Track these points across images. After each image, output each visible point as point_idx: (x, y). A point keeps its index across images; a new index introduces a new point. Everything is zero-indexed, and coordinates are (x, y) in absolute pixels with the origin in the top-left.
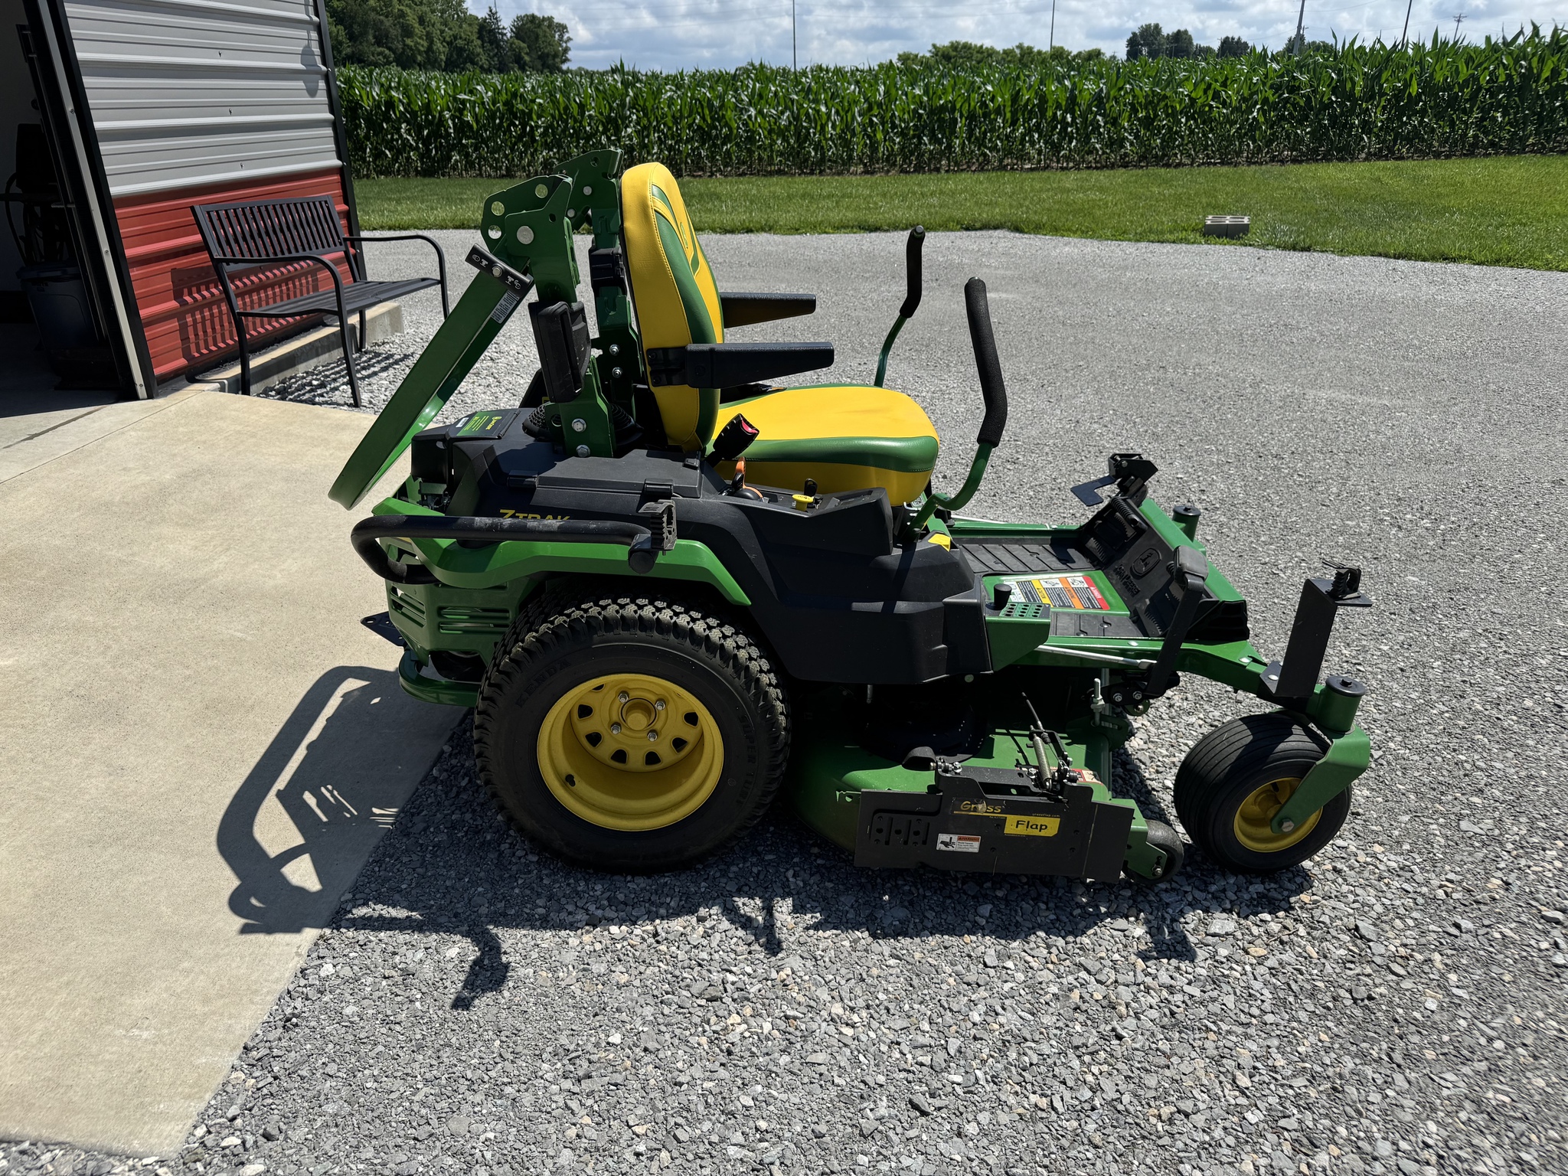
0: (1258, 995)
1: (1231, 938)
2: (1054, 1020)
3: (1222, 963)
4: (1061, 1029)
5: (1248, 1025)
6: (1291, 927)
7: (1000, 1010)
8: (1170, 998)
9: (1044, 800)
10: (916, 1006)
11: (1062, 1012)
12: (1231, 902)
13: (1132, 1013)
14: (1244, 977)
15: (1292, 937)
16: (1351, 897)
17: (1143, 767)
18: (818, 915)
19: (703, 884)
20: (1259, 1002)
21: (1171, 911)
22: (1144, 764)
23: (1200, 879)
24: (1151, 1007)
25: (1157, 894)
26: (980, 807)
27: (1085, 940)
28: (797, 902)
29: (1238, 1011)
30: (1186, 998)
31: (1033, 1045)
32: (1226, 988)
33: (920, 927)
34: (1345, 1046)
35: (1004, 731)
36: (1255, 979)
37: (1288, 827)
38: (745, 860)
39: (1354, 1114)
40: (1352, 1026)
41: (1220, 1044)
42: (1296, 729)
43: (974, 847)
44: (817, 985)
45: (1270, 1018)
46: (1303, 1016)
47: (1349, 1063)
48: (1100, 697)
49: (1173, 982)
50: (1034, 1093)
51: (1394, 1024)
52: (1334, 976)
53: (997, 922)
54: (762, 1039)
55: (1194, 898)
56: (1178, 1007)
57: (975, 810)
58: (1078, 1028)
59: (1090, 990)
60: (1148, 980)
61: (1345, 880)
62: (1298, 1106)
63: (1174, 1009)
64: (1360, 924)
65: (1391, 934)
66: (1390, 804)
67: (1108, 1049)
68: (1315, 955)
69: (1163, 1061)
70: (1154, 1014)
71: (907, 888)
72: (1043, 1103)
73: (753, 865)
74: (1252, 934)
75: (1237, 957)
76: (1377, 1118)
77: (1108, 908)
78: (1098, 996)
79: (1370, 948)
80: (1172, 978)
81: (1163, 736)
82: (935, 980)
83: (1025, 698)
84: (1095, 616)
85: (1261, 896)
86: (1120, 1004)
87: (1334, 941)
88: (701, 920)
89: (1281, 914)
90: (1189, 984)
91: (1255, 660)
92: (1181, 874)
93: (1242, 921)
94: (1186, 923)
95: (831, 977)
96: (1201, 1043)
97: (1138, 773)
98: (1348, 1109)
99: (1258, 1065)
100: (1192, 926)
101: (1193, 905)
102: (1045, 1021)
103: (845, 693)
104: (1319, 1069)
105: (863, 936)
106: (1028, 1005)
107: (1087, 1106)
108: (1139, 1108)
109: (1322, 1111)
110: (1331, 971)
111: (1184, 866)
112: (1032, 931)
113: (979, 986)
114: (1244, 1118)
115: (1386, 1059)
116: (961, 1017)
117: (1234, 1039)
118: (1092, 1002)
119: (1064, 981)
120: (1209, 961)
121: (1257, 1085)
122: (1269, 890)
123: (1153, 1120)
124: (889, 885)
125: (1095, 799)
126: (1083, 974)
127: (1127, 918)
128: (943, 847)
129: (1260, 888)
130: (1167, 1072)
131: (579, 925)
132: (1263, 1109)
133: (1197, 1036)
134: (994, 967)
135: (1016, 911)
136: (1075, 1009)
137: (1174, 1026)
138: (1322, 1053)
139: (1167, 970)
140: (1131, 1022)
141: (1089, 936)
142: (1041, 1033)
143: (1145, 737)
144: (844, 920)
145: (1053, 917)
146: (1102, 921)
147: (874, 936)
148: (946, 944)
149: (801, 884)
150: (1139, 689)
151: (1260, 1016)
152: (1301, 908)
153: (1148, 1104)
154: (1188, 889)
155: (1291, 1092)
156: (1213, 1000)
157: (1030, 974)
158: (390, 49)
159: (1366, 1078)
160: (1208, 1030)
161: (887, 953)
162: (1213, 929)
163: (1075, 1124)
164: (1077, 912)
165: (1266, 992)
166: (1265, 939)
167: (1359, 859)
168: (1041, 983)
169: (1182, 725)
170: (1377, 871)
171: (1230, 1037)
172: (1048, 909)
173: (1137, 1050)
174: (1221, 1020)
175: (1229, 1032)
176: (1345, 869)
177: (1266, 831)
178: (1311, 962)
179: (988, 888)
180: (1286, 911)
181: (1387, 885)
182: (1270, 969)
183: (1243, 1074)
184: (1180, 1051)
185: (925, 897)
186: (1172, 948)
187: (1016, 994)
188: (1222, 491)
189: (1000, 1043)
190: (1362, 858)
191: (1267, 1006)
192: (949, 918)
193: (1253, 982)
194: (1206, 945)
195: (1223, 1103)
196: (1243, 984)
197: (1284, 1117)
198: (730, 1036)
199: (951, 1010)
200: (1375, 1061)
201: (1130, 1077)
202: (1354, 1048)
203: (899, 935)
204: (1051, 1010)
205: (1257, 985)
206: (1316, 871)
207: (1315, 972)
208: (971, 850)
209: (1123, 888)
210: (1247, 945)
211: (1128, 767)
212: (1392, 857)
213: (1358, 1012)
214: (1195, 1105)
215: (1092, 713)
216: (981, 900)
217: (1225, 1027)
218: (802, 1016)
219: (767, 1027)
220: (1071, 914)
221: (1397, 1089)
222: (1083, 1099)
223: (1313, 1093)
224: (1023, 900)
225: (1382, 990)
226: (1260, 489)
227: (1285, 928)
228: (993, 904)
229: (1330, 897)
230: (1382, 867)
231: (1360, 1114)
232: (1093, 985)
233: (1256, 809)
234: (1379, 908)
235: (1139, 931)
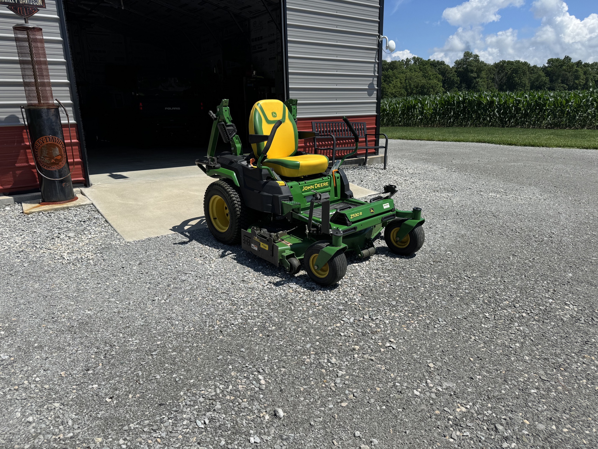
0: (274, 294)
3: (281, 289)
9: (266, 240)
12: (305, 285)
18: (235, 257)
27: (266, 277)
43: (256, 249)
55: (299, 282)
57: (256, 239)
75: (285, 290)
82: (233, 269)
86: (251, 283)
100: (289, 284)
101: (296, 282)
125: (274, 243)
126: (255, 279)
127: (280, 278)
128: (252, 247)
131: (204, 244)
158: (567, 85)
162: (291, 286)
165: (277, 294)
186: (277, 284)
194: (284, 287)
203: (241, 264)
235: (278, 280)
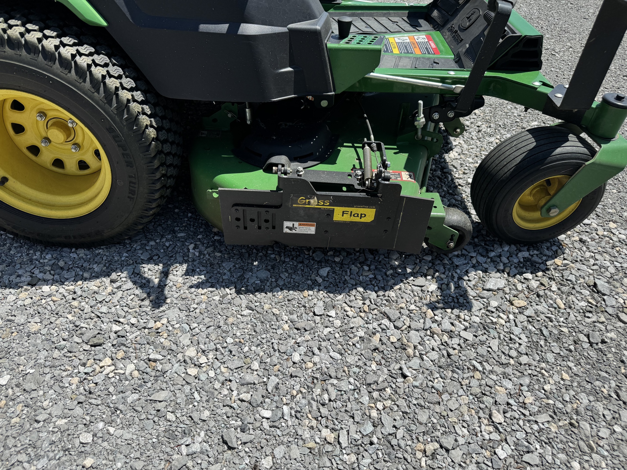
0: (517, 339)
1: (501, 292)
2: (356, 359)
3: (493, 312)
4: (360, 367)
5: (508, 365)
6: (546, 284)
7: (316, 351)
8: (449, 342)
9: (363, 195)
10: (253, 348)
11: (363, 352)
12: (504, 264)
13: (417, 354)
14: (508, 324)
15: (546, 291)
16: (592, 261)
17: (455, 170)
18: (203, 277)
19: (125, 254)
20: (517, 345)
21: (458, 271)
22: (456, 168)
23: (483, 248)
24: (433, 349)
25: (450, 259)
26: (312, 201)
27: (392, 294)
28: (190, 267)
29: (500, 354)
30: (462, 341)
31: (335, 382)
32: (493, 333)
33: (274, 284)
34: (582, 384)
35: (351, 145)
36: (516, 326)
37: (554, 212)
38: (162, 236)
39: (586, 449)
40: (588, 366)
41: (483, 382)
42: (572, 137)
43: (311, 230)
44: (183, 331)
45: (524, 359)
46: (550, 357)
47: (584, 399)
48: (422, 115)
49: (453, 328)
50: (327, 427)
51: (621, 364)
52: (576, 323)
53: (331, 280)
54: (123, 378)
55: (477, 262)
56: (454, 349)
57: (309, 203)
58: (374, 366)
59: (388, 334)
60: (434, 326)
61: (588, 248)
62: (540, 441)
63: (451, 351)
64: (597, 281)
65: (620, 290)
66: (622, 194)
67: (394, 386)
68: (562, 306)
69: (435, 398)
70: (434, 355)
71: (273, 256)
72: (331, 437)
73: (167, 240)
74: (517, 289)
75: (504, 307)
76: (606, 453)
77: (413, 269)
78: (394, 339)
79: (604, 300)
80: (452, 324)
81: (471, 150)
82: (274, 327)
83: (366, 118)
84: (429, 59)
85: (526, 260)
86: (409, 347)
87: (577, 295)
88: (112, 281)
89: (540, 274)
90: (465, 330)
91: (544, 84)
92: (470, 243)
93: (511, 279)
94: (469, 280)
95: (196, 325)
96: (467, 381)
97: (451, 174)
98: (582, 443)
99: (511, 401)
100: (473, 283)
101: (475, 267)
102: (349, 360)
103: (230, 115)
104: (560, 405)
105: (230, 292)
106: (339, 346)
107: (366, 440)
108: (409, 443)
109: (560, 446)
110: (574, 318)
111: (473, 238)
112: (354, 287)
113: (306, 331)
114: (495, 453)
115: (615, 397)
116: (286, 357)
117: (495, 378)
118: (389, 344)
119: (370, 326)
120: (483, 311)
121: (508, 420)
122: (532, 256)
123: (419, 455)
124: (261, 254)
125: (403, 193)
126: (385, 322)
127: (426, 276)
128: (288, 231)
129: (526, 254)
130: (438, 408)
131: (21, 285)
132: (511, 444)
133: (465, 376)
134: (320, 315)
135: (346, 272)
136: (375, 350)
137: (448, 366)
138: (564, 390)
139: (450, 318)
140: (415, 362)
141: (395, 291)
142: (344, 371)
143: (460, 151)
144: (221, 280)
145: (372, 276)
146: (407, 279)
147: (238, 292)
148: (290, 298)
149: (197, 254)
150: (453, 109)
151: (517, 357)
152: (555, 269)
153: (417, 438)
154: (474, 254)
155: (535, 427)
156: (482, 343)
157: (346, 321)
159: (597, 414)
160: (475, 369)
161: (244, 306)
162: (489, 286)
163: (353, 458)
164: (390, 272)
165: (523, 336)
166: (526, 293)
167: (598, 233)
168: (352, 328)
169: (485, 143)
170: (611, 241)
171: (492, 376)
172: (369, 270)
173: (417, 387)
174: (487, 361)
175: (491, 372)
176: (589, 240)
177: (537, 215)
178: (559, 311)
179: (331, 255)
180: (543, 271)
181: (618, 252)
182: (528, 317)
183: (499, 411)
184: (450, 390)
185: (284, 262)
186: (456, 300)
187: (331, 336)
188: (525, 12)
189: (310, 380)
190: (601, 232)
191: (523, 349)
192: (297, 278)
193: (514, 328)
194: (482, 298)
195: (480, 438)
196: (506, 330)
197: (528, 452)
198: (96, 377)
199: (279, 351)
200: (605, 398)
201: (406, 413)
202: (589, 386)
203: (257, 291)
204: (356, 350)
205: (517, 331)
206: (567, 241)
207: (562, 319)
208: (309, 233)
209: (427, 254)
210: (512, 298)
211: (445, 170)
212: (623, 231)
213: (593, 354)
214: (456, 440)
215: (415, 129)
216: (323, 264)
217: (488, 367)
218: (161, 357)
219: (131, 367)
220: (386, 274)
221: (623, 424)
222: (365, 434)
223: (554, 428)
224: (353, 264)
225: (612, 335)
226: (548, 11)
227: (542, 284)
228: (331, 267)
229: (577, 261)
230: (615, 239)
231: (591, 448)
232: (392, 330)
233: (531, 198)
234: (612, 270)
235: (433, 287)
